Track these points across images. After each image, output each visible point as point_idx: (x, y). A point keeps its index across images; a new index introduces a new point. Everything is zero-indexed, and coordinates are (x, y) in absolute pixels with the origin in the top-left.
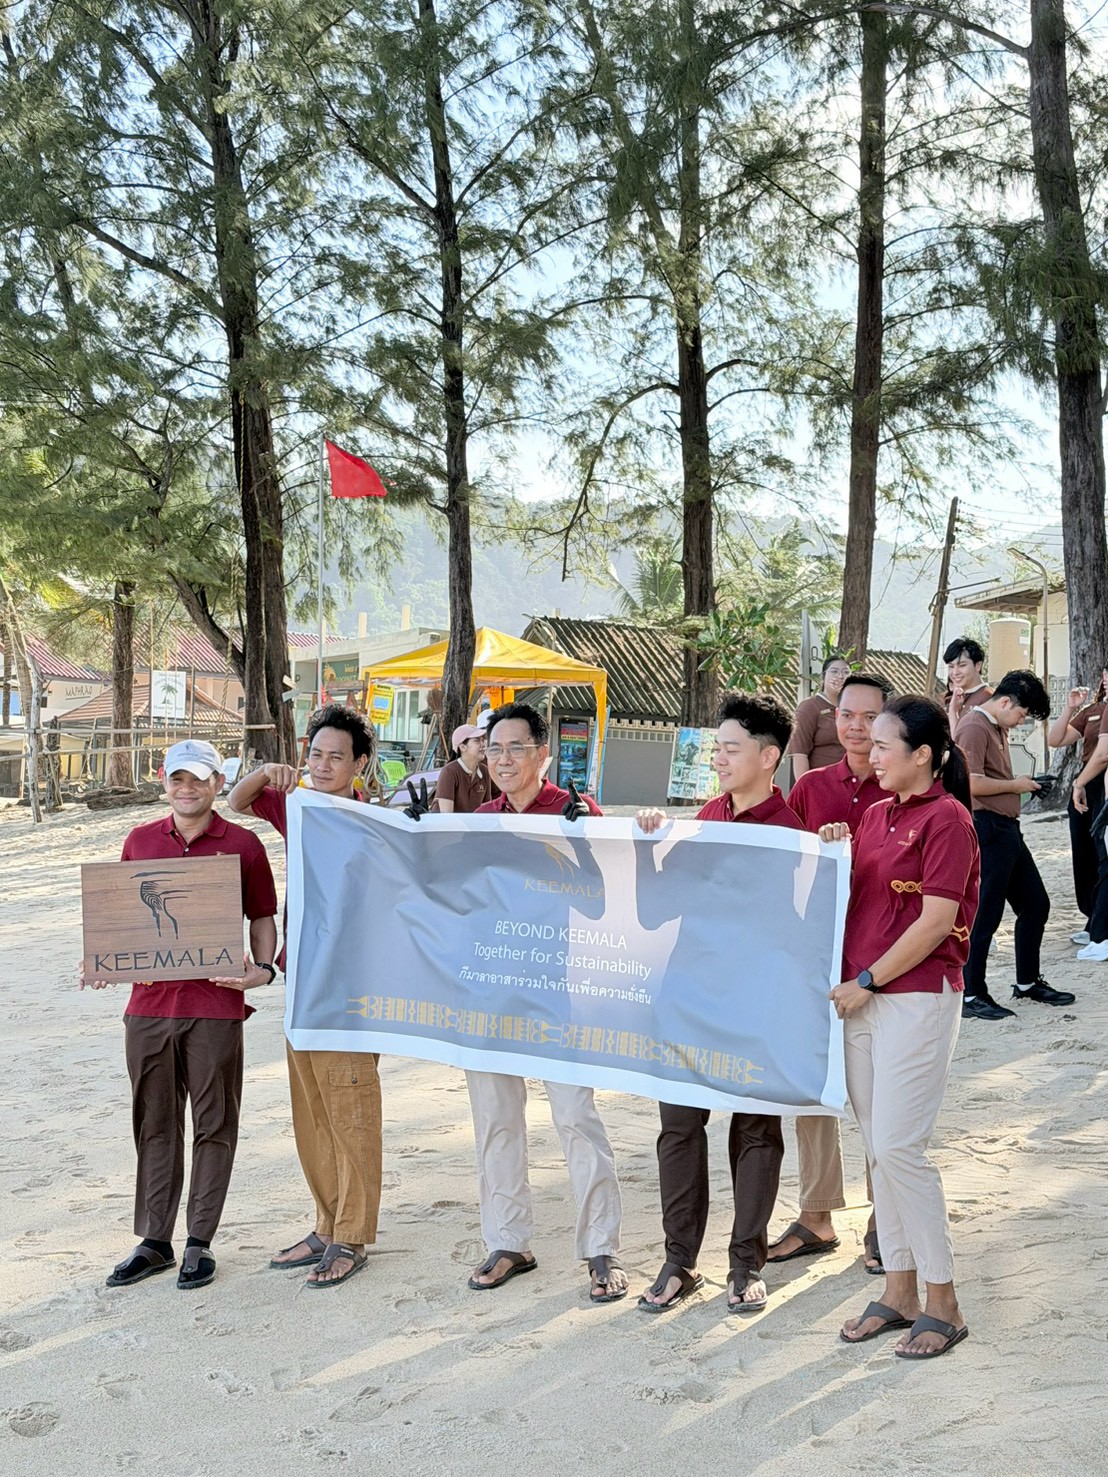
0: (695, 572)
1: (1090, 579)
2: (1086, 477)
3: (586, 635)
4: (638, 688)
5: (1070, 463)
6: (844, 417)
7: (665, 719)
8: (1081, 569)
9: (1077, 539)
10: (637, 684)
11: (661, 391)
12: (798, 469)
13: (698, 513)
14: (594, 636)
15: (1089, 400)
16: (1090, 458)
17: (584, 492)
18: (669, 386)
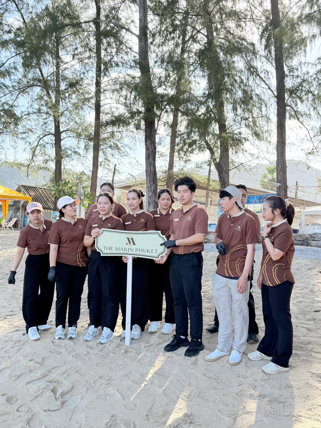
0: (58, 176)
1: (152, 177)
2: (152, 150)
3: (32, 190)
4: (44, 202)
5: (147, 146)
6: (92, 144)
7: (51, 209)
8: (150, 174)
9: (149, 166)
10: (44, 201)
11: (50, 135)
12: (81, 155)
13: (58, 164)
14: (34, 190)
15: (153, 130)
16: (153, 145)
17: (32, 157)
18: (52, 134)
